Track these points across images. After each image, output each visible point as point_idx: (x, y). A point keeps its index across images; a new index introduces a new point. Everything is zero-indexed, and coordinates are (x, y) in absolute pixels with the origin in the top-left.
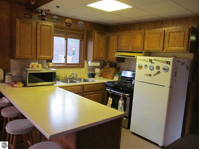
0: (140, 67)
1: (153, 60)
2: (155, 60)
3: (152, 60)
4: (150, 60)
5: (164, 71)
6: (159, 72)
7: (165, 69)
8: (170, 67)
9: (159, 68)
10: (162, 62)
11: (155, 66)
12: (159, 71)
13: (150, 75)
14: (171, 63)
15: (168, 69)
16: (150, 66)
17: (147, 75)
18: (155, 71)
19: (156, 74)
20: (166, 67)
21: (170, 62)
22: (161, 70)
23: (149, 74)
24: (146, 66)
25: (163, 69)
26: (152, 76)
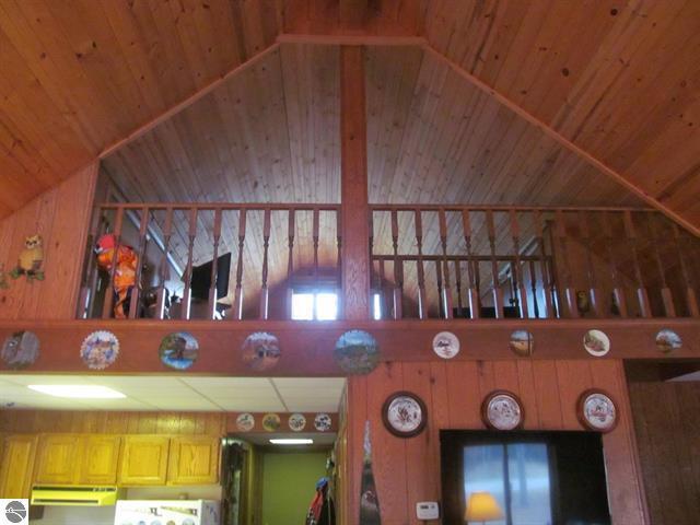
1: (159, 508)
2: (164, 508)
3: (156, 509)
4: (152, 509)
8: (197, 520)
10: (180, 511)
11: (164, 521)
14: (199, 513)
16: (152, 524)
20: (188, 523)
21: (196, 510)
24: (142, 523)
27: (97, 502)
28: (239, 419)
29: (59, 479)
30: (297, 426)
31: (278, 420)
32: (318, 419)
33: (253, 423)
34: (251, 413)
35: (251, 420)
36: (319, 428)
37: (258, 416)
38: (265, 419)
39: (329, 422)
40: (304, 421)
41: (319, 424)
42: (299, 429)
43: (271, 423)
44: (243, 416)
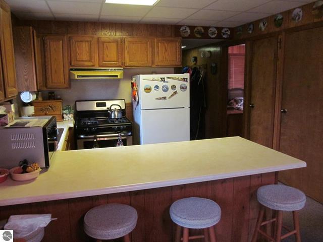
0: (148, 90)
1: (166, 78)
2: (169, 78)
3: (164, 78)
4: (162, 78)
5: (182, 90)
6: (176, 93)
7: (183, 88)
8: (188, 84)
9: (175, 87)
10: (178, 79)
11: (169, 85)
12: (176, 91)
13: (165, 98)
14: (189, 80)
15: (186, 88)
16: (163, 87)
17: (160, 99)
18: (171, 92)
19: (172, 95)
20: (183, 86)
21: (187, 79)
22: (178, 89)
23: (163, 97)
24: (157, 87)
25: (180, 88)
26: (167, 98)
27: (117, 76)
28: (181, 30)
29: (86, 63)
30: (213, 35)
31: (203, 31)
32: (223, 31)
33: (189, 32)
34: (188, 26)
35: (188, 30)
36: (224, 36)
37: (192, 28)
38: (196, 29)
39: (229, 33)
40: (216, 32)
41: (224, 34)
42: (214, 36)
43: (199, 32)
44: (184, 28)
